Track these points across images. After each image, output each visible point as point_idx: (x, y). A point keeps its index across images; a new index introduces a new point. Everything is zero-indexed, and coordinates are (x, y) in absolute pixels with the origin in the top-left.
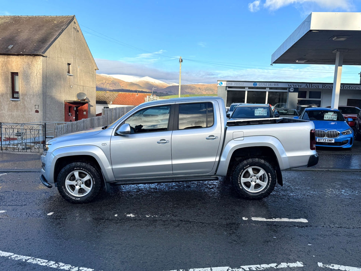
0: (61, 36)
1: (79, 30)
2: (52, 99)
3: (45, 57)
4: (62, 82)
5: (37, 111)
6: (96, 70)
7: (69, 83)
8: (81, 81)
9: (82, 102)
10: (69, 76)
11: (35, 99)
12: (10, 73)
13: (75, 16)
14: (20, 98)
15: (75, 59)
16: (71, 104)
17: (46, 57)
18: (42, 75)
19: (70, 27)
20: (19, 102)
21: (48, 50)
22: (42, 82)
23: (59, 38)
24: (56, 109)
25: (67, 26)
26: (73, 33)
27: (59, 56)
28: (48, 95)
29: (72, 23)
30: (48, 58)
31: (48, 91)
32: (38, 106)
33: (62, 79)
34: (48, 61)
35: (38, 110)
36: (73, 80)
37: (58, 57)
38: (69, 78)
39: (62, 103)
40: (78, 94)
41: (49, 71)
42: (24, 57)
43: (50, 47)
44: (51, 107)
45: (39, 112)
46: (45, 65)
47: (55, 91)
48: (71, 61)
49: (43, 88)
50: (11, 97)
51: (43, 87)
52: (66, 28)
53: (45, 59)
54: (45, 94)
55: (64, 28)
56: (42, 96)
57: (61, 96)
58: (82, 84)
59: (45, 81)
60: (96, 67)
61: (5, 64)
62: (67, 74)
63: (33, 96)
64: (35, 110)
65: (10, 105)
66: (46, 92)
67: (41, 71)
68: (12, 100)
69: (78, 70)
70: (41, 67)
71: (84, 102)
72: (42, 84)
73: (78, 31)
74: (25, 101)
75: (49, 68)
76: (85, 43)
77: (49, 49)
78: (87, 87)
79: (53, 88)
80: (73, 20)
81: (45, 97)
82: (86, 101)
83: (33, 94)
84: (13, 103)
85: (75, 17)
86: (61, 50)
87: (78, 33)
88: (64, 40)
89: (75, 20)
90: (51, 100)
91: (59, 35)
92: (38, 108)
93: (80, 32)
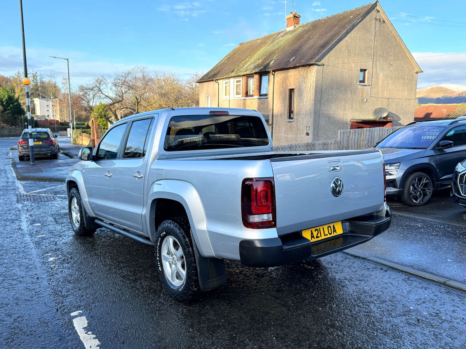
0: (351, 34)
1: (385, 20)
2: (329, 118)
3: (321, 65)
4: (349, 96)
5: (308, 134)
6: (417, 73)
7: (362, 96)
8: (386, 92)
9: (383, 121)
10: (361, 86)
11: (307, 119)
12: (288, 90)
13: (378, 2)
14: (295, 119)
15: (374, 62)
16: (361, 124)
17: (323, 65)
18: (314, 89)
19: (368, 19)
20: (293, 123)
21: (327, 56)
22: (315, 98)
23: (346, 38)
24: (335, 131)
25: (361, 18)
26: (373, 26)
27: (346, 61)
28: (323, 114)
29: (374, 13)
30: (325, 67)
31: (323, 108)
32: (309, 128)
33: (349, 92)
34: (325, 70)
35: (308, 132)
36: (369, 92)
37: (343, 63)
38: (362, 89)
39: (346, 123)
40: (376, 110)
41: (327, 83)
42: (301, 68)
43: (331, 52)
44: (327, 128)
45: (310, 134)
46: (321, 76)
47: (334, 108)
48: (368, 65)
49: (315, 105)
50: (287, 118)
51: (315, 103)
52: (359, 22)
53: (321, 69)
54: (318, 113)
55: (356, 22)
56: (313, 115)
57: (345, 113)
58: (386, 95)
59: (319, 96)
60: (418, 69)
61: (285, 80)
62: (358, 84)
63: (306, 115)
64: (306, 132)
65: (286, 127)
66: (319, 110)
67: (314, 84)
68: (288, 121)
69: (381, 76)
70: (315, 79)
71: (386, 121)
72: (314, 100)
73: (384, 22)
74: (298, 121)
75: (327, 79)
76: (396, 37)
77: (328, 54)
78: (396, 100)
79: (332, 105)
80: (374, 8)
81: (318, 116)
82: (389, 120)
83: (305, 113)
84: (289, 124)
85: (378, 4)
86: (349, 52)
87: (384, 24)
88: (356, 39)
89: (378, 8)
90: (327, 120)
91: (348, 33)
92: (309, 130)
93: (388, 22)
